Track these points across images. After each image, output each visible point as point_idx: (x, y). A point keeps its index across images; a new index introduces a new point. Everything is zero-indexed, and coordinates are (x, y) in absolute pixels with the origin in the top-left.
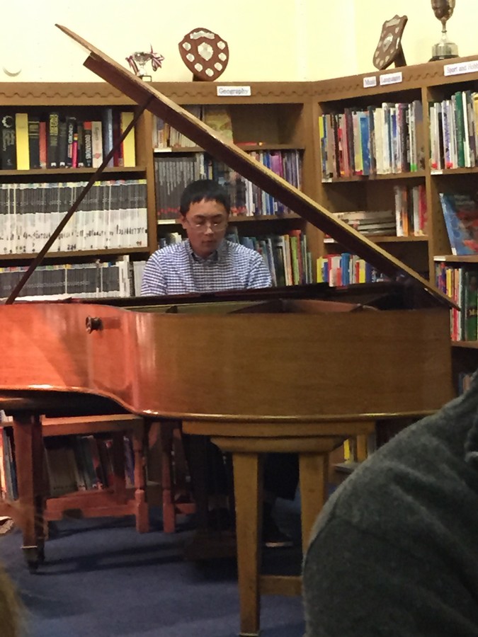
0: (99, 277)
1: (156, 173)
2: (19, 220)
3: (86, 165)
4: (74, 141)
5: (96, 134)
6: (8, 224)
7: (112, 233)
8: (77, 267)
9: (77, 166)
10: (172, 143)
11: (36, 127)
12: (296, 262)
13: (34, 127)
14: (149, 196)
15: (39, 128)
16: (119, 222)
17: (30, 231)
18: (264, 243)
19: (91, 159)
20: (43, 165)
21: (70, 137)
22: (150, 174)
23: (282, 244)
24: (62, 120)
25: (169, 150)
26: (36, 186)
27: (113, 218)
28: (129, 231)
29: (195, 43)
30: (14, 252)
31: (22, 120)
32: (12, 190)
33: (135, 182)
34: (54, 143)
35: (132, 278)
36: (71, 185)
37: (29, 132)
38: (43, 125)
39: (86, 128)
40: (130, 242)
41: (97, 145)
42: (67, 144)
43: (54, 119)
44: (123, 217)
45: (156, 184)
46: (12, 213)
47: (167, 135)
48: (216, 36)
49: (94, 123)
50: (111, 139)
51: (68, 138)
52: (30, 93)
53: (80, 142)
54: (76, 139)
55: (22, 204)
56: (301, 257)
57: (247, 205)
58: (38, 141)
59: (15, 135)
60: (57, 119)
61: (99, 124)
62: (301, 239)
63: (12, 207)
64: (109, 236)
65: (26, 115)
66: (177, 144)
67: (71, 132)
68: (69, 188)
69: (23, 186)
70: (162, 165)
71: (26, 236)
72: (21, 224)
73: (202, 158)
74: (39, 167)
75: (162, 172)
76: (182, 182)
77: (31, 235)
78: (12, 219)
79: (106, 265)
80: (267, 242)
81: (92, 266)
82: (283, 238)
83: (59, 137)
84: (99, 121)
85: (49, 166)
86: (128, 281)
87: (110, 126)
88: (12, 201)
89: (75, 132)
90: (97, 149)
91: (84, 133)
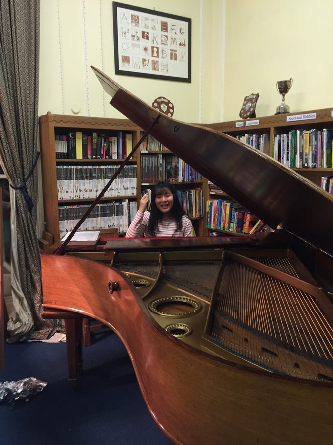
0: (114, 210)
1: (141, 162)
2: (77, 183)
3: (109, 158)
4: (104, 146)
5: (114, 143)
6: (72, 185)
7: (121, 189)
8: (105, 205)
9: (105, 158)
10: (148, 149)
11: (86, 138)
12: (198, 201)
13: (84, 139)
14: (138, 173)
15: (87, 139)
16: (124, 184)
17: (82, 188)
18: (185, 193)
19: (112, 155)
20: (89, 157)
21: (102, 144)
22: (139, 163)
23: (192, 194)
24: (98, 136)
25: (147, 152)
26: (85, 167)
27: (122, 182)
28: (128, 189)
29: (160, 104)
30: (74, 198)
31: (79, 135)
32: (73, 169)
33: (132, 166)
34: (95, 147)
35: (129, 209)
36: (102, 167)
37: (83, 141)
38: (89, 138)
39: (110, 140)
40: (129, 193)
41: (115, 148)
42: (101, 147)
43: (95, 135)
44: (126, 182)
45: (141, 167)
46: (73, 180)
47: (146, 145)
48: (169, 101)
49: (113, 138)
50: (121, 146)
51: (101, 145)
52: (83, 122)
53: (107, 147)
54: (105, 145)
55: (79, 176)
56: (200, 199)
57: (179, 177)
58: (87, 146)
59: (76, 142)
60: (96, 135)
61: (116, 138)
62: (200, 192)
63: (73, 177)
64: (119, 191)
65: (81, 133)
66: (150, 149)
67: (103, 142)
68: (102, 169)
69: (79, 167)
70: (144, 159)
71: (80, 191)
72: (78, 185)
73: (161, 156)
74: (87, 158)
75: (144, 163)
76: (152, 166)
77: (83, 190)
78: (73, 183)
79: (118, 204)
80: (186, 193)
81: (111, 204)
82: (192, 191)
83: (97, 144)
84: (116, 137)
85: (92, 158)
86: (127, 211)
87: (121, 140)
88: (73, 174)
89: (105, 141)
90: (115, 150)
91: (109, 143)
